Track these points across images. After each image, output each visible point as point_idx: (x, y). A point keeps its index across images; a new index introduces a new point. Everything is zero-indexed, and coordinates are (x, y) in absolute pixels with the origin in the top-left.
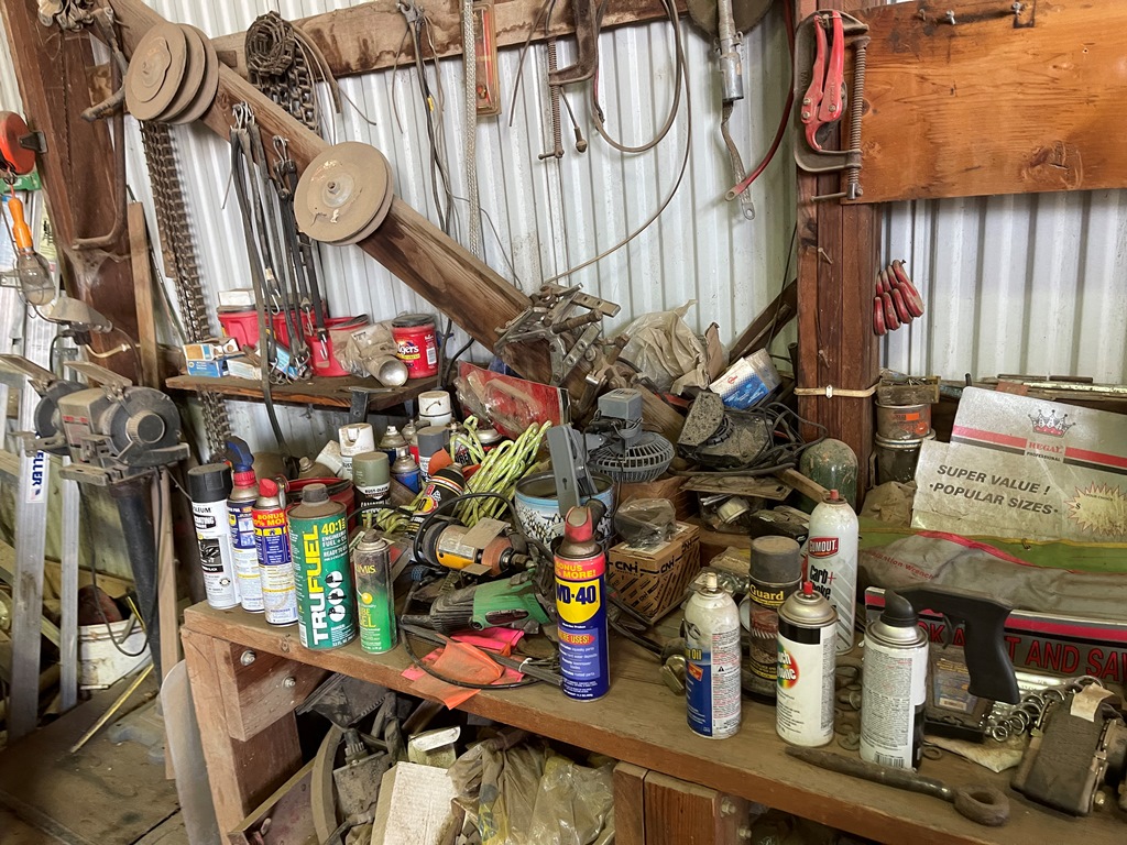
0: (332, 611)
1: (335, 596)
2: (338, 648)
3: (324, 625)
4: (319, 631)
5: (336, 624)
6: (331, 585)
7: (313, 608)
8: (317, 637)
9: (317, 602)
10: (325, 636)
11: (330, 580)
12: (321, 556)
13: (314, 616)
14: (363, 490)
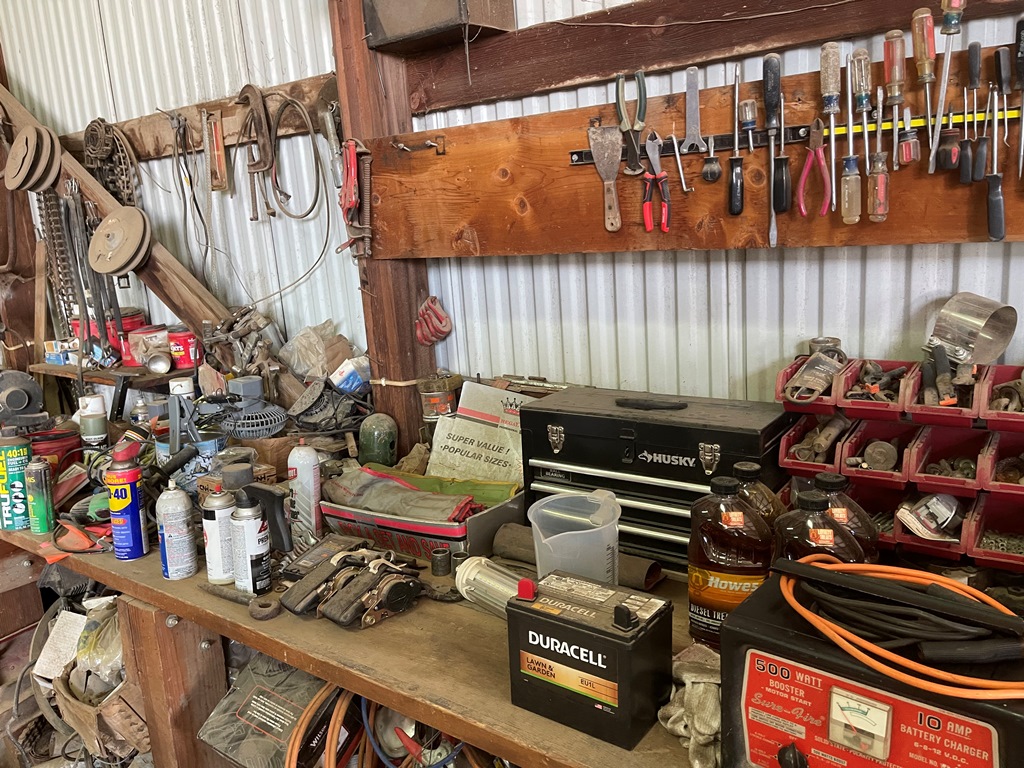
0: (14, 506)
1: (16, 497)
2: (19, 531)
3: (10, 515)
4: (7, 519)
5: (18, 515)
6: (14, 490)
7: (3, 504)
8: (6, 523)
9: (5, 500)
10: (10, 522)
11: (13, 486)
12: (7, 471)
13: (4, 509)
14: (84, 438)
